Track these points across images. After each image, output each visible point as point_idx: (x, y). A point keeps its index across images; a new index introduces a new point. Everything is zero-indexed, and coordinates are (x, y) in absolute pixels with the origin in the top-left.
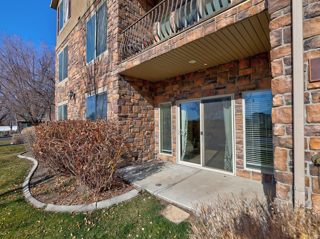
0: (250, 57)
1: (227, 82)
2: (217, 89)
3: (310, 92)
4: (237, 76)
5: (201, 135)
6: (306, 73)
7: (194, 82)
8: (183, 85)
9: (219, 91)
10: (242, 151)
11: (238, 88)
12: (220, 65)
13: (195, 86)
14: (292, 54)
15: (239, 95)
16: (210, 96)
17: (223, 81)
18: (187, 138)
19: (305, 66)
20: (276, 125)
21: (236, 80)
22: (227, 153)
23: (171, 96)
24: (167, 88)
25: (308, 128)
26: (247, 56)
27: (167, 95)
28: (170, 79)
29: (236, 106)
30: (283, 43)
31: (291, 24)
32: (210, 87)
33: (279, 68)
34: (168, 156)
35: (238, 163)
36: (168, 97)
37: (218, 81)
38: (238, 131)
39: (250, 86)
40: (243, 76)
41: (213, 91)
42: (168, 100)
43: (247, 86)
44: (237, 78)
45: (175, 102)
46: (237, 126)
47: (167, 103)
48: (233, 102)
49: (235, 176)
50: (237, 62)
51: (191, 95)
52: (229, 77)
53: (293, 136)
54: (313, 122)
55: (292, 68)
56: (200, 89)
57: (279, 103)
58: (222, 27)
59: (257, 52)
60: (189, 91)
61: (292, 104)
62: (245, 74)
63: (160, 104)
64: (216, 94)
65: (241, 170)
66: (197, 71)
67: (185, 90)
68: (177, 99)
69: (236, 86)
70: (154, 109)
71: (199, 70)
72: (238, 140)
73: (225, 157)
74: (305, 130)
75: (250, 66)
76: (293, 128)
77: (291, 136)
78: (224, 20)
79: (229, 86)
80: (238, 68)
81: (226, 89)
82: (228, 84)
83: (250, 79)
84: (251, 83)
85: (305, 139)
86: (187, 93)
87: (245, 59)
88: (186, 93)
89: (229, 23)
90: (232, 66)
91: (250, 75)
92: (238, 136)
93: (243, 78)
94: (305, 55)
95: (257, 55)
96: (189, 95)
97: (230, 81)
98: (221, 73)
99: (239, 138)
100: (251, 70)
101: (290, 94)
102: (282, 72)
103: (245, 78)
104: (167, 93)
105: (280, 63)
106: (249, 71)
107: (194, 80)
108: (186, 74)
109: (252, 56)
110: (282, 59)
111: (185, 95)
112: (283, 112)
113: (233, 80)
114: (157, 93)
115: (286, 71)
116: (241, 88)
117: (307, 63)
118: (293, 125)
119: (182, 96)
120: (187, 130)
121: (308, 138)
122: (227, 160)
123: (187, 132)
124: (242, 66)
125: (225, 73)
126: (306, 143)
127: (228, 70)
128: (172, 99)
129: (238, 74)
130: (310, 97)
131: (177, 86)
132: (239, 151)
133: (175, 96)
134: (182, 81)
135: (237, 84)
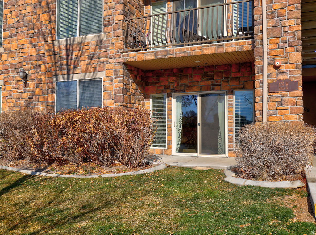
0: (240, 63)
1: (222, 80)
2: (214, 85)
3: (269, 97)
4: (230, 77)
5: (198, 126)
6: (268, 88)
7: (192, 77)
8: (181, 78)
9: (216, 87)
10: (232, 136)
11: (231, 87)
12: (216, 65)
13: (194, 80)
14: (263, 79)
15: (231, 92)
16: (208, 91)
17: (219, 79)
18: (181, 130)
19: (267, 85)
20: (256, 111)
21: (229, 80)
22: (220, 140)
23: (166, 87)
24: (161, 79)
25: (268, 112)
26: (238, 62)
27: (162, 86)
28: (166, 70)
29: (228, 100)
30: (260, 73)
31: (263, 65)
32: (207, 83)
33: (258, 85)
34: (162, 149)
35: (229, 147)
36: (162, 88)
37: (214, 78)
38: (230, 121)
39: (239, 86)
40: (235, 78)
41: (210, 87)
42: (163, 92)
43: (237, 86)
44: (230, 78)
45: (172, 94)
46: (229, 117)
47: (162, 94)
48: (226, 97)
49: (227, 157)
50: (230, 65)
51: (189, 88)
52: (224, 77)
53: (263, 116)
54: (270, 110)
55: (263, 85)
56: (198, 84)
57: (258, 101)
58: (229, 51)
59: (244, 61)
60: (186, 85)
61: (263, 102)
62: (236, 76)
63: (152, 95)
64: (213, 89)
65: (231, 152)
66: (196, 67)
67: (183, 83)
68: (174, 91)
69: (229, 85)
70: (144, 101)
71: (198, 66)
72: (230, 128)
73: (219, 144)
74: (267, 113)
75: (239, 70)
76: (263, 113)
77: (262, 116)
78: (230, 47)
79: (224, 84)
80: (231, 71)
81: (221, 86)
82: (223, 83)
83: (239, 80)
84: (240, 84)
85: (267, 117)
86: (185, 86)
87: (237, 64)
88: (183, 86)
89: (233, 50)
90: (226, 68)
91: (239, 77)
92: (230, 125)
93: (235, 79)
94: (267, 80)
95: (245, 63)
96: (187, 88)
97: (225, 80)
98: (217, 72)
99: (231, 126)
100: (240, 74)
101: (262, 97)
102: (259, 86)
103: (236, 79)
104: (162, 84)
105: (258, 82)
106: (239, 75)
107: (193, 75)
108: (184, 68)
109: (241, 64)
110: (259, 80)
111: (183, 88)
112: (259, 105)
113: (226, 80)
114: (148, 83)
115: (261, 86)
116: (233, 87)
117: (268, 84)
118: (263, 111)
119: (179, 89)
120: (182, 122)
121: (268, 116)
122: (220, 146)
123: (182, 124)
124: (234, 70)
125: (220, 73)
126: (267, 119)
127: (223, 71)
128: (168, 91)
129: (231, 76)
130: (269, 99)
131: (174, 78)
132: (230, 137)
133: (171, 88)
134: (180, 74)
135: (230, 83)
